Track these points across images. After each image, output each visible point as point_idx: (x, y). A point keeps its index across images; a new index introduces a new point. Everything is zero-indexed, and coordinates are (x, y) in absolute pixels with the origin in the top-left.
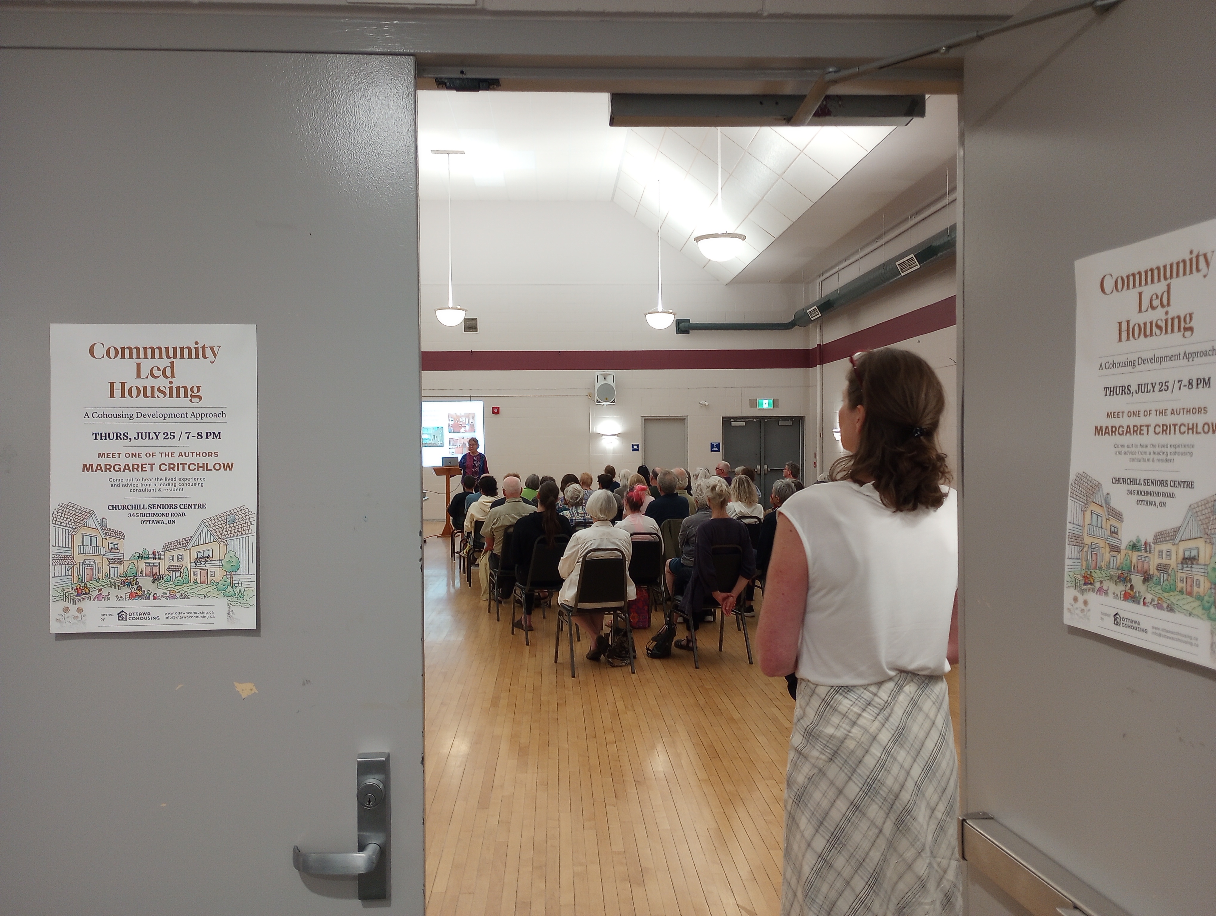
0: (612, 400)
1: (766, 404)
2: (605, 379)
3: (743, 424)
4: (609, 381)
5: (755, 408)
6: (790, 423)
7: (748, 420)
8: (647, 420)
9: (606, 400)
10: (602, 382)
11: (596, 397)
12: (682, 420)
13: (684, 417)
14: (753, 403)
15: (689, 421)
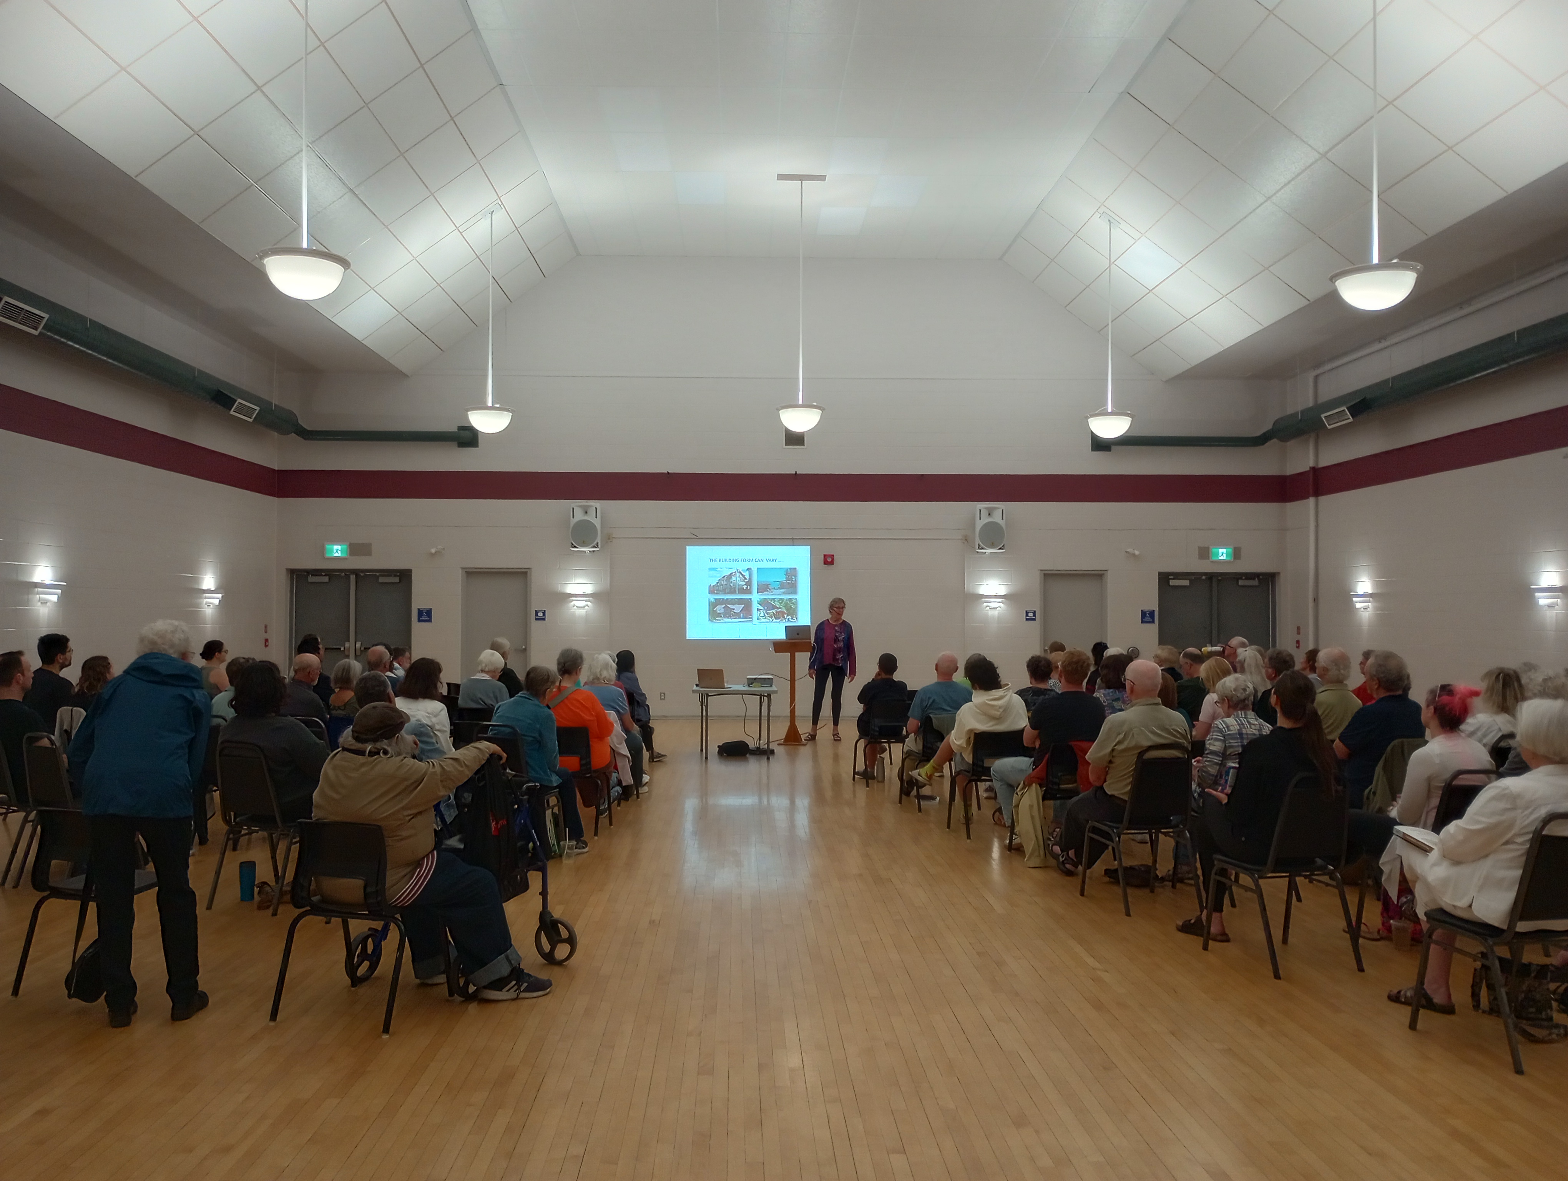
0: (1001, 546)
1: (1222, 554)
2: (989, 514)
3: (1186, 583)
4: (997, 518)
5: (1207, 560)
6: (1255, 582)
7: (1194, 577)
8: (1048, 576)
9: (992, 546)
10: (986, 520)
11: (978, 541)
12: (1099, 576)
13: (1103, 572)
14: (1204, 553)
15: (1110, 578)
